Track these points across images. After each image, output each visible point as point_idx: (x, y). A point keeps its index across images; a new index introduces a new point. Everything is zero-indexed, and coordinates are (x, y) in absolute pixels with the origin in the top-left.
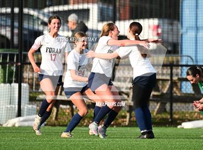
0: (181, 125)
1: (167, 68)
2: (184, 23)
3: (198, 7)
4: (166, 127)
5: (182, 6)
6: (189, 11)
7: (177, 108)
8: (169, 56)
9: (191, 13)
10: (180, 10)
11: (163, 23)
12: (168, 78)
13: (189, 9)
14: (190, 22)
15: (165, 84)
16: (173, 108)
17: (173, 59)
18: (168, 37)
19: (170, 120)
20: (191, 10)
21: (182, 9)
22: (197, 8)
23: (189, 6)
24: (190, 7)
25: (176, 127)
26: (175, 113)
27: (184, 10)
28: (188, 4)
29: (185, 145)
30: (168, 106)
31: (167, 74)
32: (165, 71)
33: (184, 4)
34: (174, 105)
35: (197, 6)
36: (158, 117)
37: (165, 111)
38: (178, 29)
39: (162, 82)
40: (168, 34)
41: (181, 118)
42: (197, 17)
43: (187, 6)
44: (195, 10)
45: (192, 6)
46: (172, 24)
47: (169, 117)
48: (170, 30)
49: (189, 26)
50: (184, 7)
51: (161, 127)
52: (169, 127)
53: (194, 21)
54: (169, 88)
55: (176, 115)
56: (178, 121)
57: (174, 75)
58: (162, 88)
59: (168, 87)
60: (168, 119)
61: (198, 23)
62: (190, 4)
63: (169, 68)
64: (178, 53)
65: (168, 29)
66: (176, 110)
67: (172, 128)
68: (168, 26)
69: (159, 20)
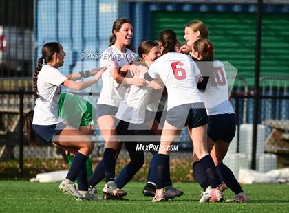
0: (35, 177)
1: (15, 97)
2: (39, 32)
3: (60, 10)
4: (14, 180)
5: (37, 8)
6: (47, 16)
7: (29, 153)
8: (17, 80)
9: (49, 18)
10: (34, 14)
11: (10, 33)
12: (17, 110)
13: (47, 12)
14: (48, 31)
15: (13, 119)
16: (24, 153)
17: (23, 83)
18: (16, 52)
19: (20, 170)
20: (49, 14)
21: (37, 12)
22: (58, 12)
23: (47, 8)
24: (49, 10)
25: (28, 180)
26: (26, 161)
27: (39, 14)
28: (46, 6)
29: (41, 205)
30: (16, 151)
31: (15, 105)
32: (12, 101)
33: (39, 6)
34: (26, 149)
35: (58, 8)
36: (3, 166)
37: (12, 157)
38: (30, 41)
39: (8, 117)
40: (17, 48)
41: (35, 167)
42: (57, 23)
43: (44, 8)
44: (55, 14)
45: (51, 8)
46: (22, 34)
47: (18, 166)
48: (19, 43)
49: (46, 36)
50: (39, 10)
51: (7, 180)
52: (18, 180)
53: (54, 29)
54: (18, 125)
55: (28, 163)
56: (31, 172)
57: (25, 107)
58: (9, 124)
59: (16, 123)
60: (17, 169)
61: (60, 33)
62: (49, 6)
63: (17, 96)
64: (31, 75)
65: (17, 41)
66: (28, 156)
67: (22, 182)
68: (17, 37)
69: (4, 29)
